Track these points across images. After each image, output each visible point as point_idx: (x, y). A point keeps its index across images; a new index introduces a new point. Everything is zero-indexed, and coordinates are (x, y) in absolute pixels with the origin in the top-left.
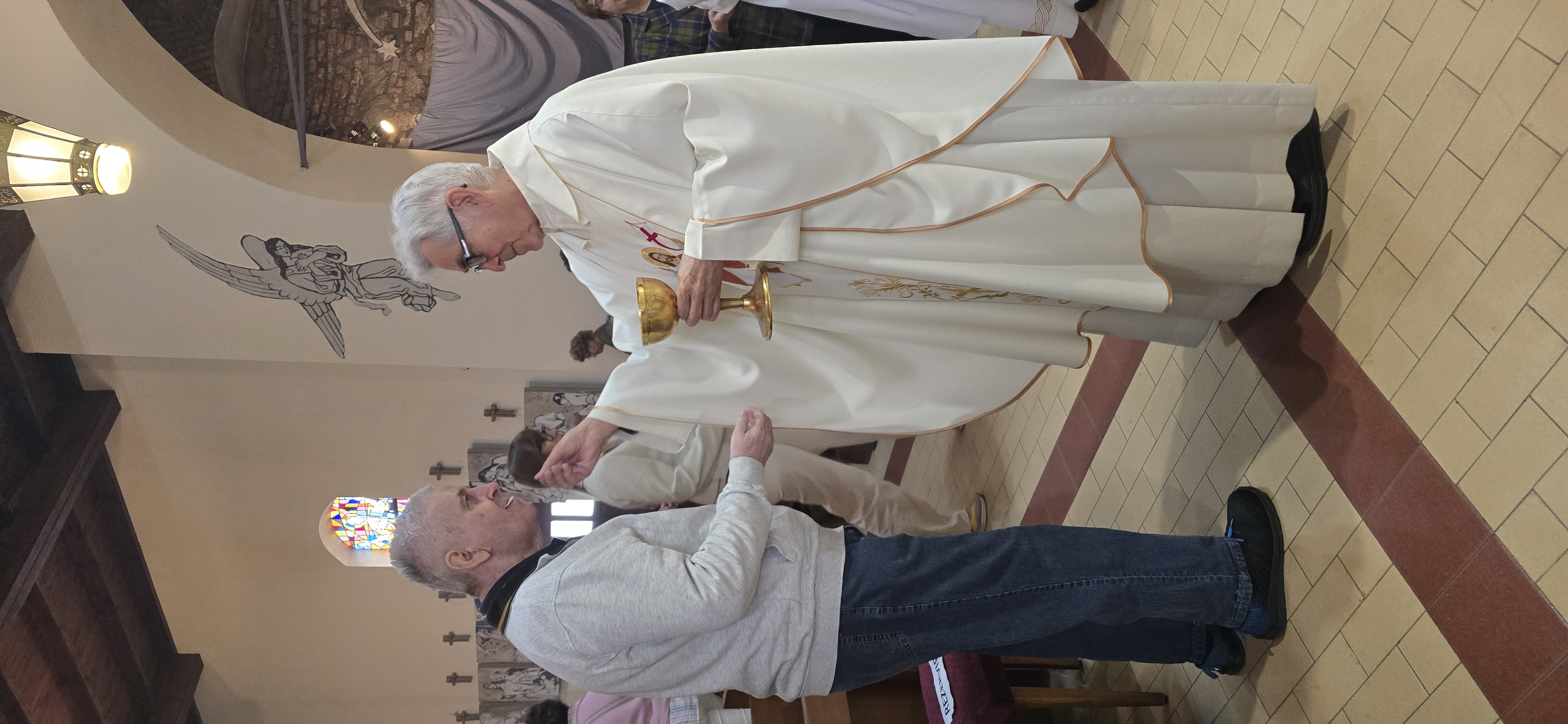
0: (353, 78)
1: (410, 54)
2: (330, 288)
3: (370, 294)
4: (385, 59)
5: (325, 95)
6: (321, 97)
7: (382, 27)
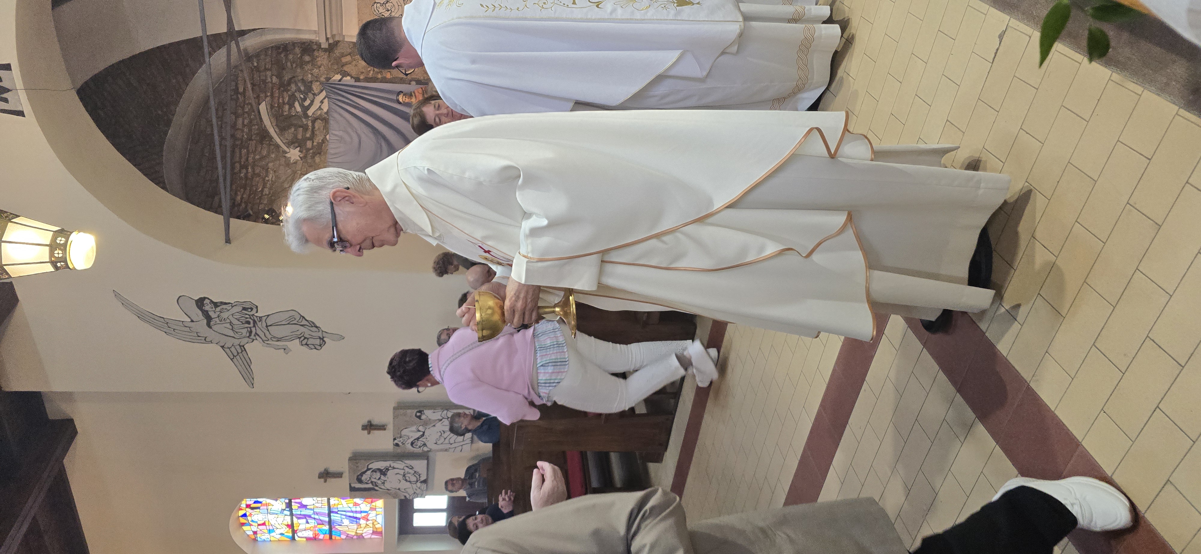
0: (267, 176)
1: (310, 157)
2: (244, 334)
3: (275, 337)
4: (292, 161)
5: (245, 189)
6: (242, 190)
7: (290, 138)
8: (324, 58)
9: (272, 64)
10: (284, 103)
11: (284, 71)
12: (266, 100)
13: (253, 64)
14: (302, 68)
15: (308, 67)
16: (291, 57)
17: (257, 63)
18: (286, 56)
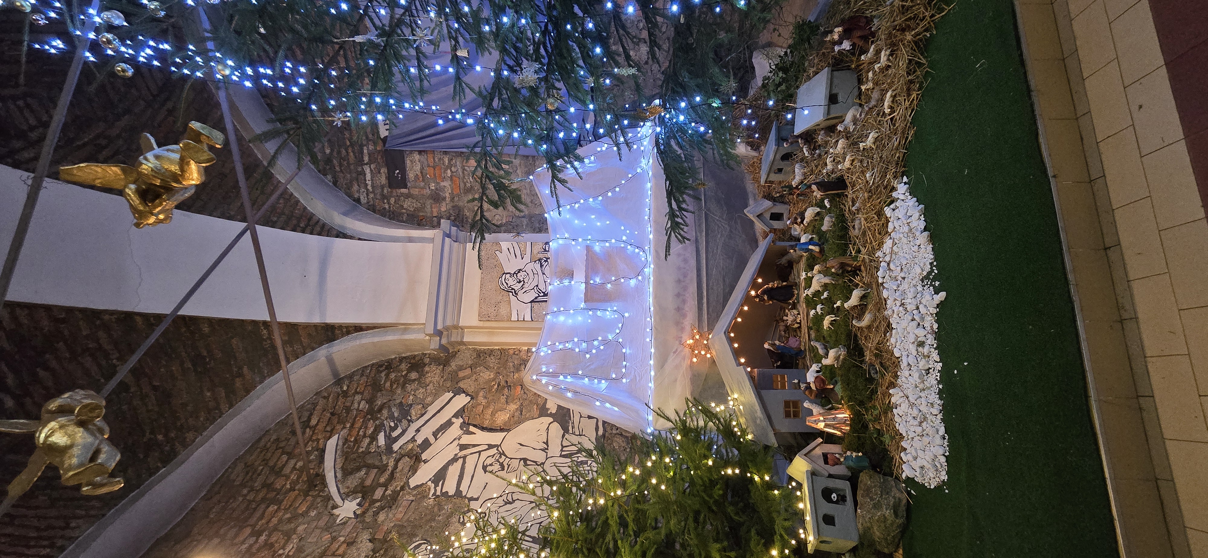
1: (372, 513)
4: (338, 521)
7: (353, 485)
8: (435, 374)
9: (366, 386)
10: (365, 436)
11: (379, 394)
12: (342, 433)
13: (342, 388)
14: (403, 387)
15: (413, 387)
16: (393, 376)
17: (348, 386)
18: (387, 375)
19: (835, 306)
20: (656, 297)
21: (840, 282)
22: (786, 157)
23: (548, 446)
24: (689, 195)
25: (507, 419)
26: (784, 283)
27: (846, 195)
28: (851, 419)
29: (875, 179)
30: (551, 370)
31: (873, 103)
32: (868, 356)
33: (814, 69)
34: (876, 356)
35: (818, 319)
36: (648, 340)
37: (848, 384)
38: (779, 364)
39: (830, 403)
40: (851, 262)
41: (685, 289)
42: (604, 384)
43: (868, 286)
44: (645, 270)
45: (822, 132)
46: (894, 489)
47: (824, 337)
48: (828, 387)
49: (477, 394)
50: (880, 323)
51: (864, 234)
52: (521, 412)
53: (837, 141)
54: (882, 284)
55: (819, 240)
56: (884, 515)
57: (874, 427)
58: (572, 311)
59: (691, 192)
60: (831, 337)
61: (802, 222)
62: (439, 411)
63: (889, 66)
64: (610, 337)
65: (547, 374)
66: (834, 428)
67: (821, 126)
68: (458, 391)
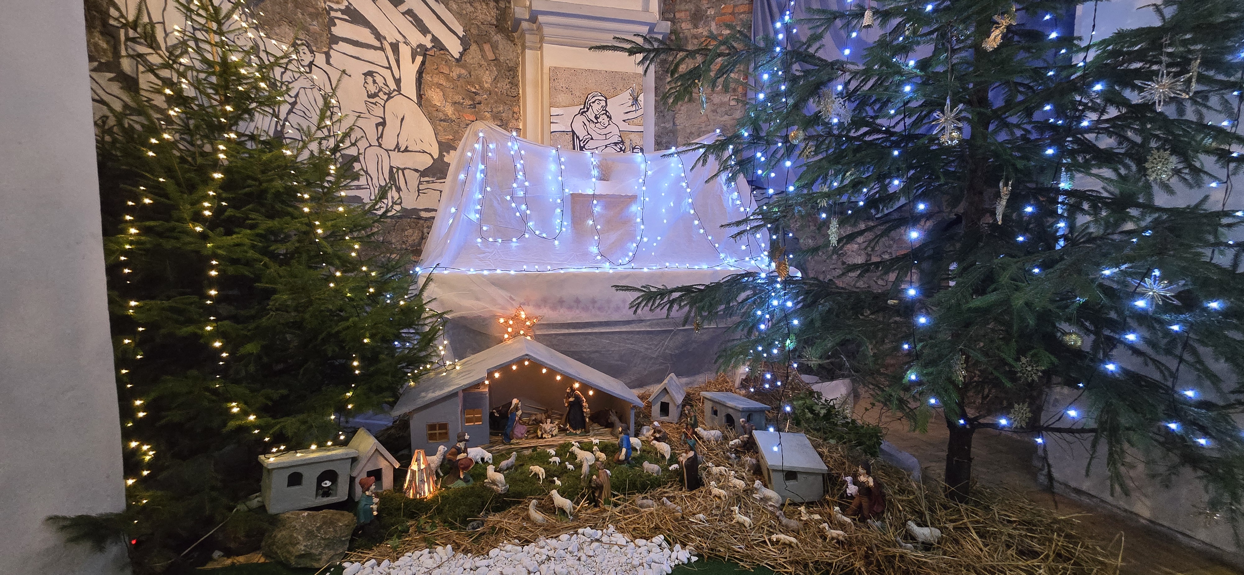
8: (486, 14)
19: (555, 479)
20: (575, 275)
21: (583, 484)
22: (730, 420)
23: (403, 152)
24: (690, 312)
25: (434, 103)
26: (587, 420)
27: (681, 489)
28: (422, 500)
29: (697, 524)
30: (490, 154)
31: (784, 521)
32: (493, 518)
33: (826, 453)
34: (493, 528)
35: (542, 458)
36: (525, 267)
37: (462, 496)
38: (496, 415)
39: (445, 474)
40: (603, 497)
41: (586, 309)
42: (474, 217)
43: (576, 517)
44: (608, 264)
45: (754, 461)
46: (332, 553)
47: (522, 465)
48: (461, 473)
49: (464, 67)
50: (530, 531)
51: (637, 511)
52: (444, 121)
53: (743, 478)
54: (577, 533)
55: (634, 458)
56: (298, 543)
57: (411, 526)
58: (560, 178)
59: (692, 314)
60: (521, 473)
61: (656, 439)
62: (439, 17)
63: (825, 539)
64: (531, 224)
65: (485, 149)
66: (410, 481)
67: (761, 461)
68: (465, 42)
